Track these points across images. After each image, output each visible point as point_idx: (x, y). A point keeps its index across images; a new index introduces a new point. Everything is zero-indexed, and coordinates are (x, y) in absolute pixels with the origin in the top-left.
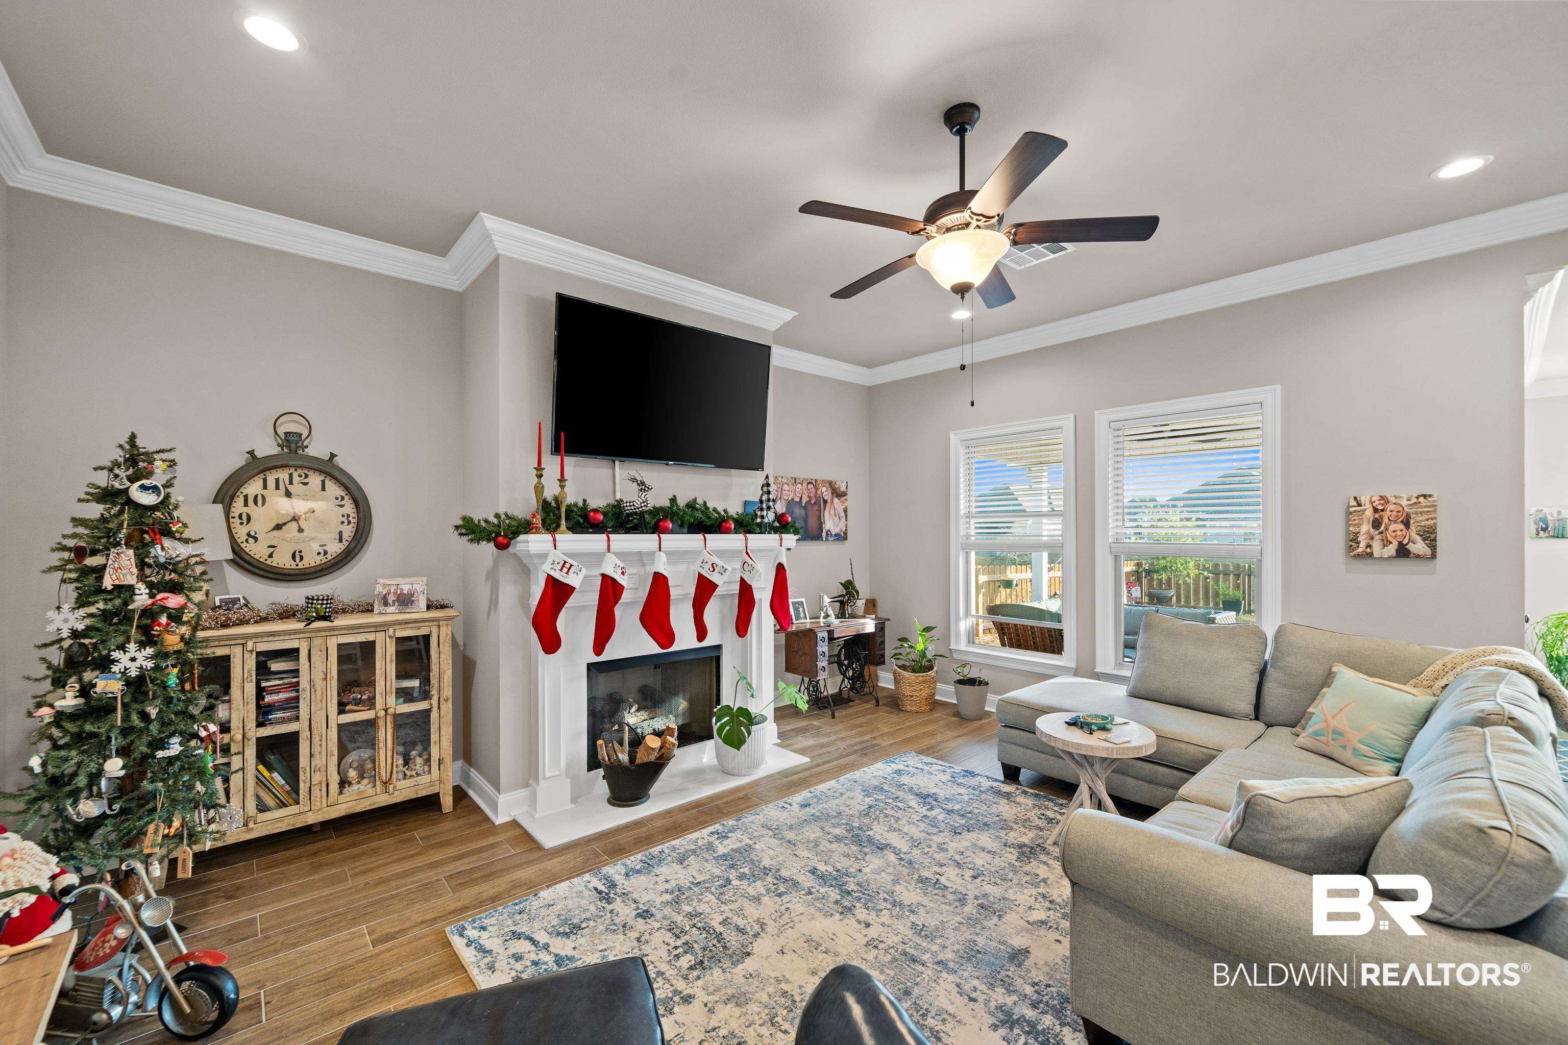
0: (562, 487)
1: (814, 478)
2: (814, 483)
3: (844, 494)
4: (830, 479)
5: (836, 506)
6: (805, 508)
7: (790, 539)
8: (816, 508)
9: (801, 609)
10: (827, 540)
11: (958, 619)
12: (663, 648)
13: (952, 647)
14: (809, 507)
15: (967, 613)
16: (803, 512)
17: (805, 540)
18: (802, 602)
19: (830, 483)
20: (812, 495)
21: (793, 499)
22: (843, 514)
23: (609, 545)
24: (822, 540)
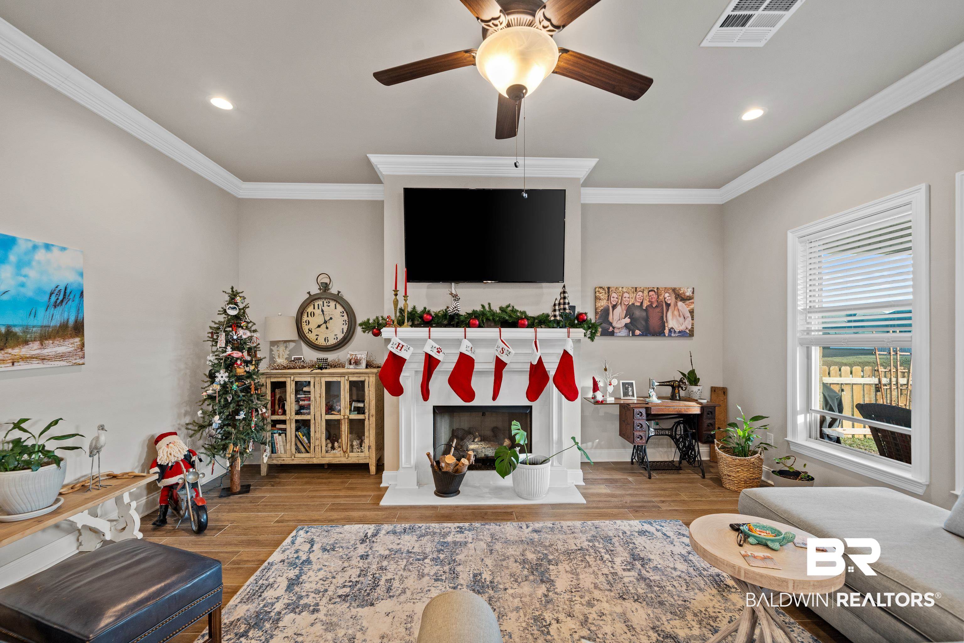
0: (406, 300)
1: (656, 286)
2: (658, 292)
3: (690, 298)
4: (673, 286)
5: (680, 308)
6: (646, 310)
7: (579, 333)
8: (658, 310)
9: (630, 389)
10: (670, 336)
11: (795, 414)
12: (465, 401)
13: (789, 438)
14: (650, 310)
15: (808, 408)
16: (644, 314)
17: (646, 335)
18: (632, 383)
19: (674, 290)
20: (653, 300)
21: (633, 304)
22: (689, 315)
23: (430, 334)
24: (665, 336)
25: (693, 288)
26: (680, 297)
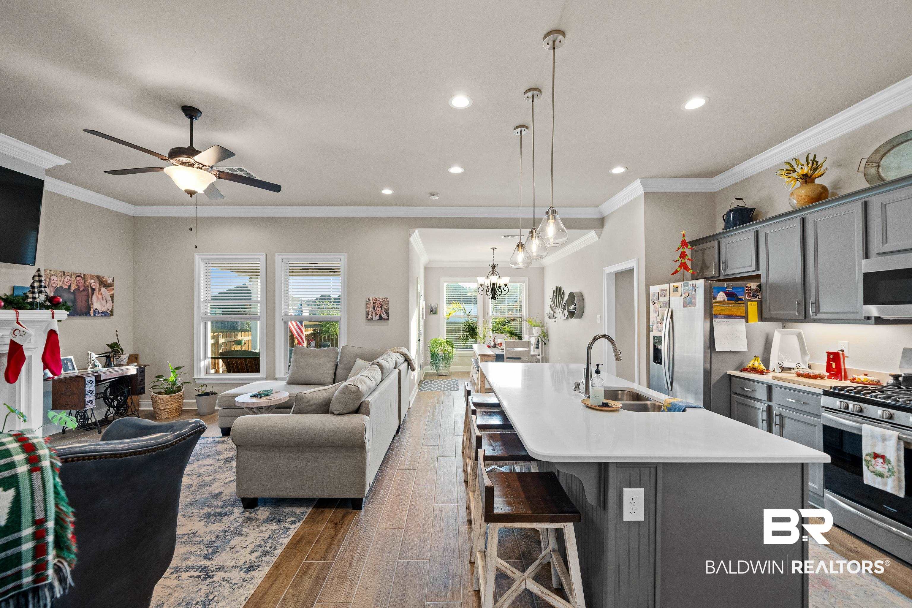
1: (83, 273)
2: (84, 278)
3: (111, 285)
4: (98, 274)
5: (103, 293)
6: (74, 293)
7: (62, 314)
8: (84, 293)
9: (69, 364)
10: (94, 315)
11: (199, 360)
13: (195, 377)
14: (77, 294)
16: (72, 296)
17: (74, 315)
18: (72, 359)
19: (98, 277)
20: (80, 285)
21: (61, 287)
22: (110, 298)
24: (90, 316)
25: (114, 278)
26: (104, 284)
